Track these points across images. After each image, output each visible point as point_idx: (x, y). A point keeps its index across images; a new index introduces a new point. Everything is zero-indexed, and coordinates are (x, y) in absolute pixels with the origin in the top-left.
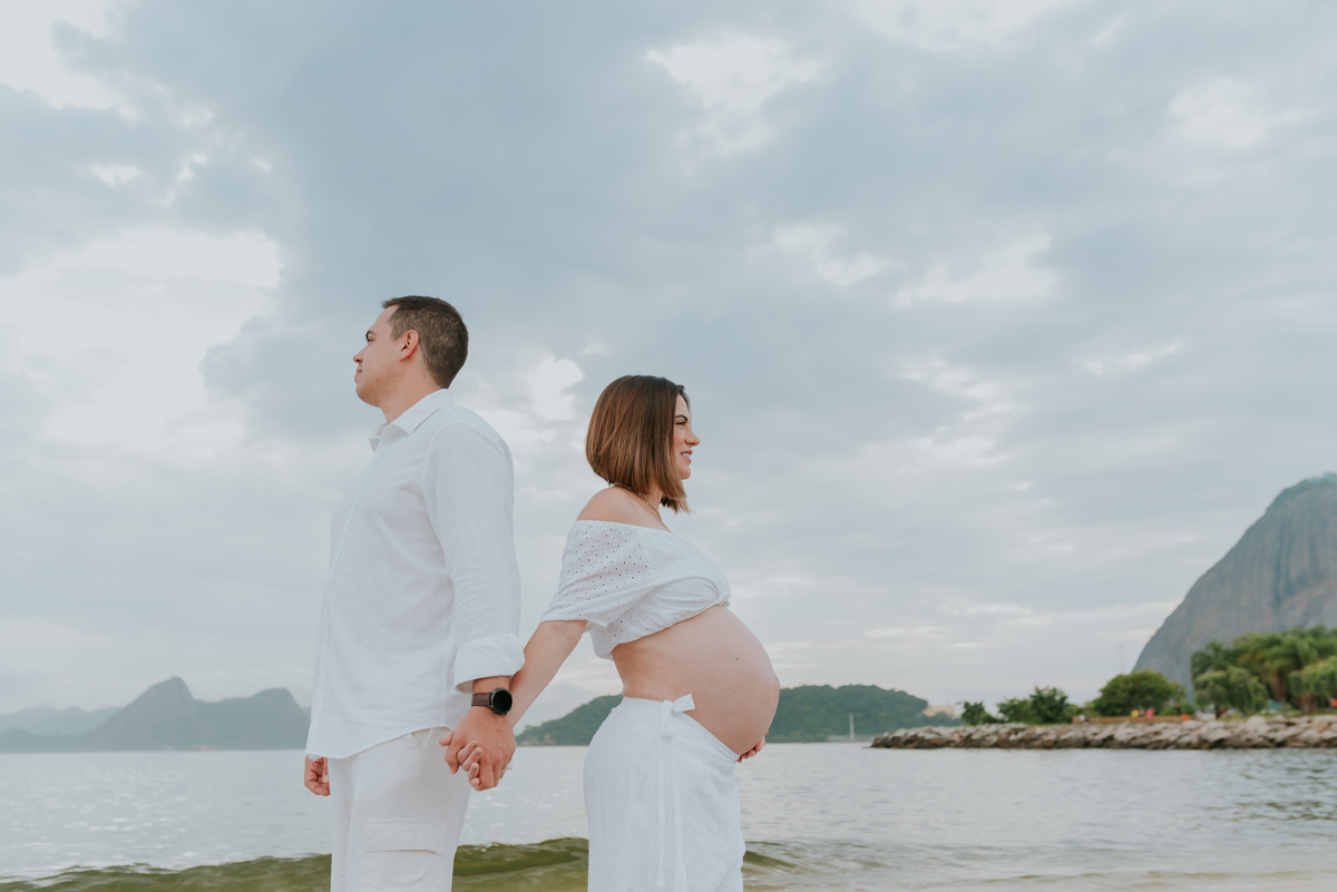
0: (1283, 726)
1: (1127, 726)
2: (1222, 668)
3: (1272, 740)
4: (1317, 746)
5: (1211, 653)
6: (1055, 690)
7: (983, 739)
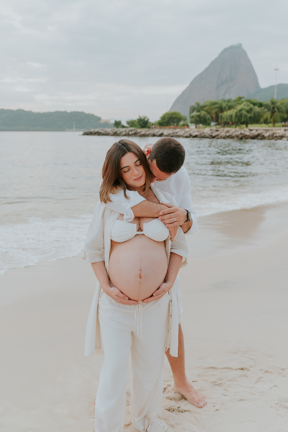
0: (215, 131)
1: (168, 130)
2: (198, 111)
3: (211, 136)
4: (224, 138)
5: (196, 106)
6: (145, 117)
7: (121, 133)
